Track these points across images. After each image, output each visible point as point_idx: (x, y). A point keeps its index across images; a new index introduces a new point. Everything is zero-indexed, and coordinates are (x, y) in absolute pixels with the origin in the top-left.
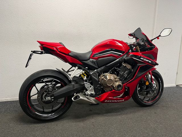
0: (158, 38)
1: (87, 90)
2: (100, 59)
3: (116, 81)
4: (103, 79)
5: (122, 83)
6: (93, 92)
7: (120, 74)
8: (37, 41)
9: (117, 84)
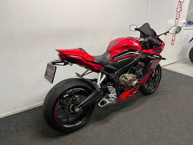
0: (165, 34)
1: (110, 93)
2: (119, 61)
3: (134, 80)
4: (123, 80)
5: (139, 81)
6: (115, 94)
7: (137, 72)
8: (56, 50)
9: (135, 82)
